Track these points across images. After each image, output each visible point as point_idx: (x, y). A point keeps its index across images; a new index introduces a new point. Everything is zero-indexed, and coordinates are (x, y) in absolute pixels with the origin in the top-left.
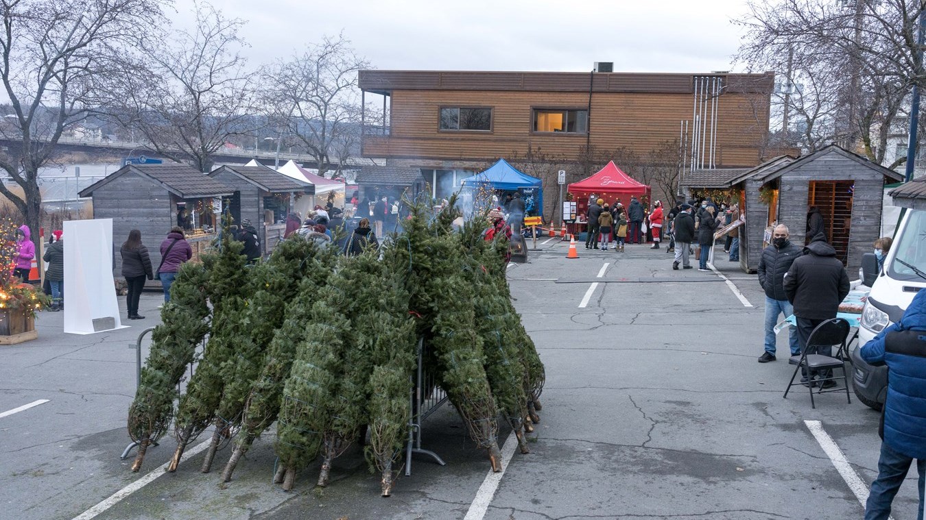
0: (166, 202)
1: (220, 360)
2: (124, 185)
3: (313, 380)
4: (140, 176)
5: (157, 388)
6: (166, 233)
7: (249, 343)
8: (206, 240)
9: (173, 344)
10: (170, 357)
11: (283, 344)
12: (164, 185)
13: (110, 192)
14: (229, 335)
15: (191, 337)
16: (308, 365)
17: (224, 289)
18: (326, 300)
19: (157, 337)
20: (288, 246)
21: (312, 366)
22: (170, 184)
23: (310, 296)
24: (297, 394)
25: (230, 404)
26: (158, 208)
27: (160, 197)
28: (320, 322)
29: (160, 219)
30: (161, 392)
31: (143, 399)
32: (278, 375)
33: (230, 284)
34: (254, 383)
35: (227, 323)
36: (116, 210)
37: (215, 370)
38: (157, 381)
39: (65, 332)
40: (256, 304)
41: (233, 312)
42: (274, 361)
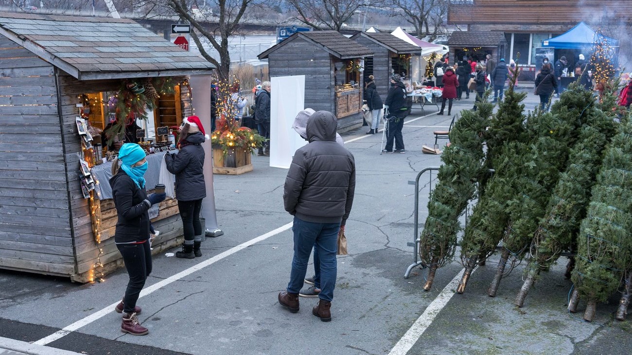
0: (327, 62)
1: (506, 198)
2: (293, 48)
3: (616, 222)
4: (306, 41)
5: (445, 220)
6: (326, 88)
7: (535, 184)
8: (353, 93)
9: (458, 182)
10: (456, 193)
11: (572, 186)
12: (325, 49)
13: (282, 55)
14: (512, 176)
15: (474, 177)
16: (610, 207)
17: (505, 134)
18: (623, 147)
19: (443, 176)
20: (570, 96)
21: (615, 209)
22: (330, 47)
23: (595, 143)
24: (602, 234)
25: (518, 238)
26: (321, 67)
27: (323, 58)
28: (618, 167)
29: (321, 76)
30: (449, 224)
31: (434, 230)
32: (567, 215)
33: (511, 131)
34: (543, 221)
35: (510, 166)
36: (286, 69)
37: (501, 207)
38: (445, 214)
39: (270, 166)
40: (540, 149)
41: (515, 155)
42: (563, 202)
